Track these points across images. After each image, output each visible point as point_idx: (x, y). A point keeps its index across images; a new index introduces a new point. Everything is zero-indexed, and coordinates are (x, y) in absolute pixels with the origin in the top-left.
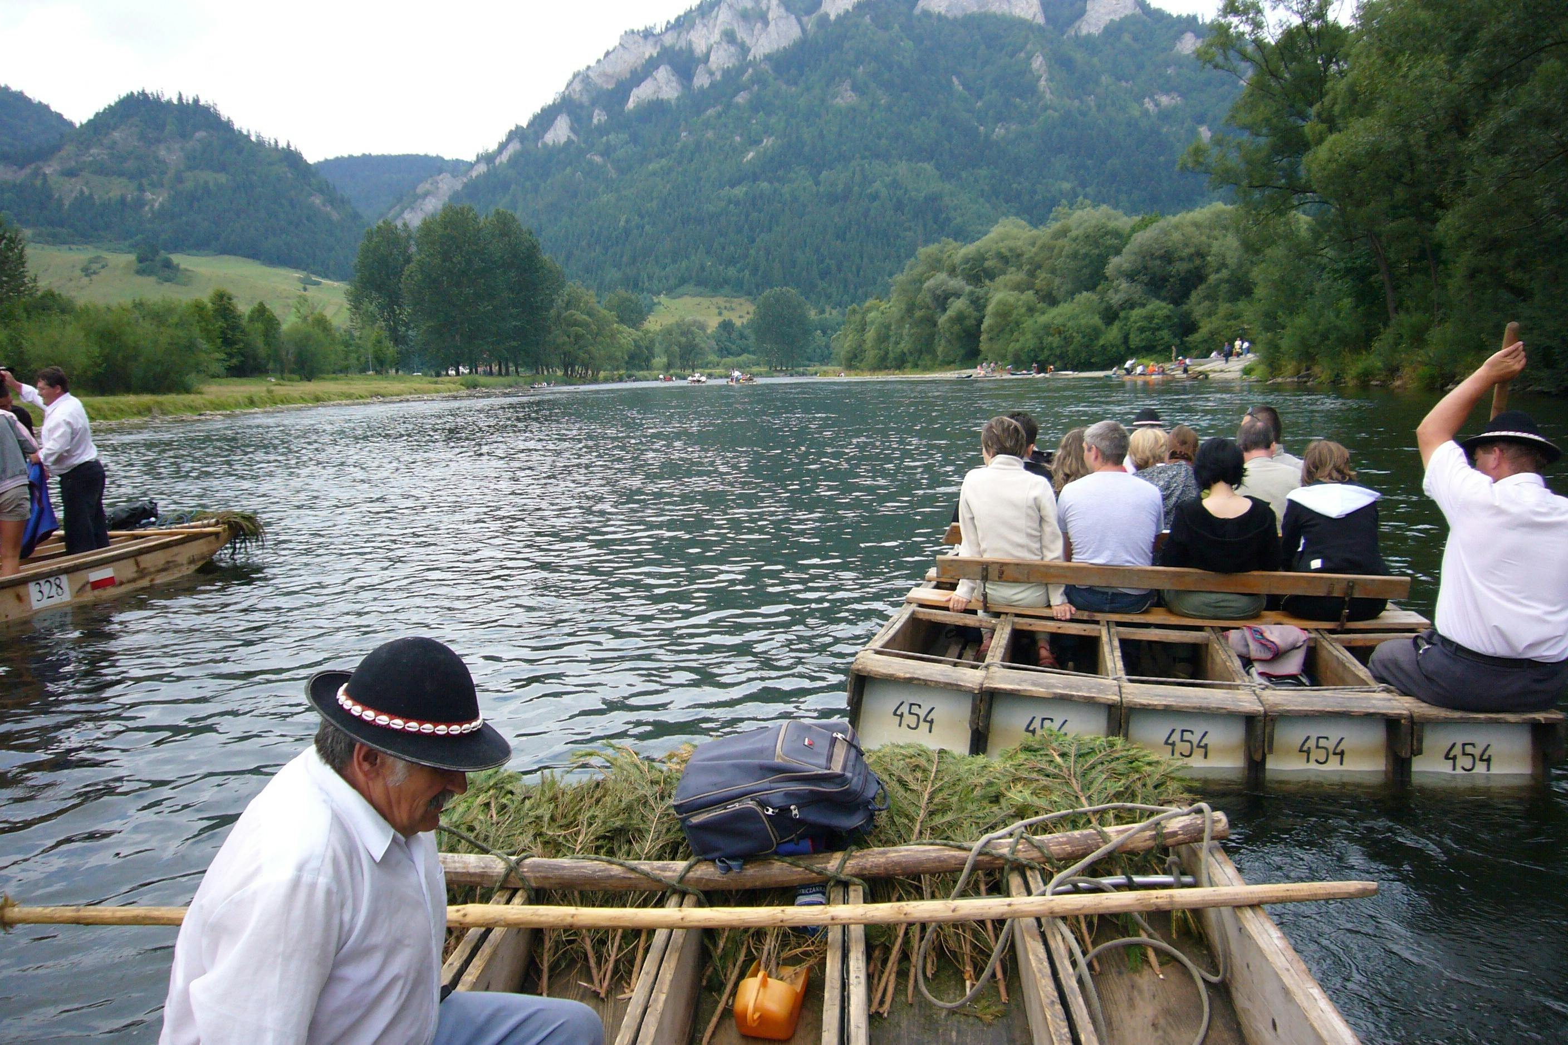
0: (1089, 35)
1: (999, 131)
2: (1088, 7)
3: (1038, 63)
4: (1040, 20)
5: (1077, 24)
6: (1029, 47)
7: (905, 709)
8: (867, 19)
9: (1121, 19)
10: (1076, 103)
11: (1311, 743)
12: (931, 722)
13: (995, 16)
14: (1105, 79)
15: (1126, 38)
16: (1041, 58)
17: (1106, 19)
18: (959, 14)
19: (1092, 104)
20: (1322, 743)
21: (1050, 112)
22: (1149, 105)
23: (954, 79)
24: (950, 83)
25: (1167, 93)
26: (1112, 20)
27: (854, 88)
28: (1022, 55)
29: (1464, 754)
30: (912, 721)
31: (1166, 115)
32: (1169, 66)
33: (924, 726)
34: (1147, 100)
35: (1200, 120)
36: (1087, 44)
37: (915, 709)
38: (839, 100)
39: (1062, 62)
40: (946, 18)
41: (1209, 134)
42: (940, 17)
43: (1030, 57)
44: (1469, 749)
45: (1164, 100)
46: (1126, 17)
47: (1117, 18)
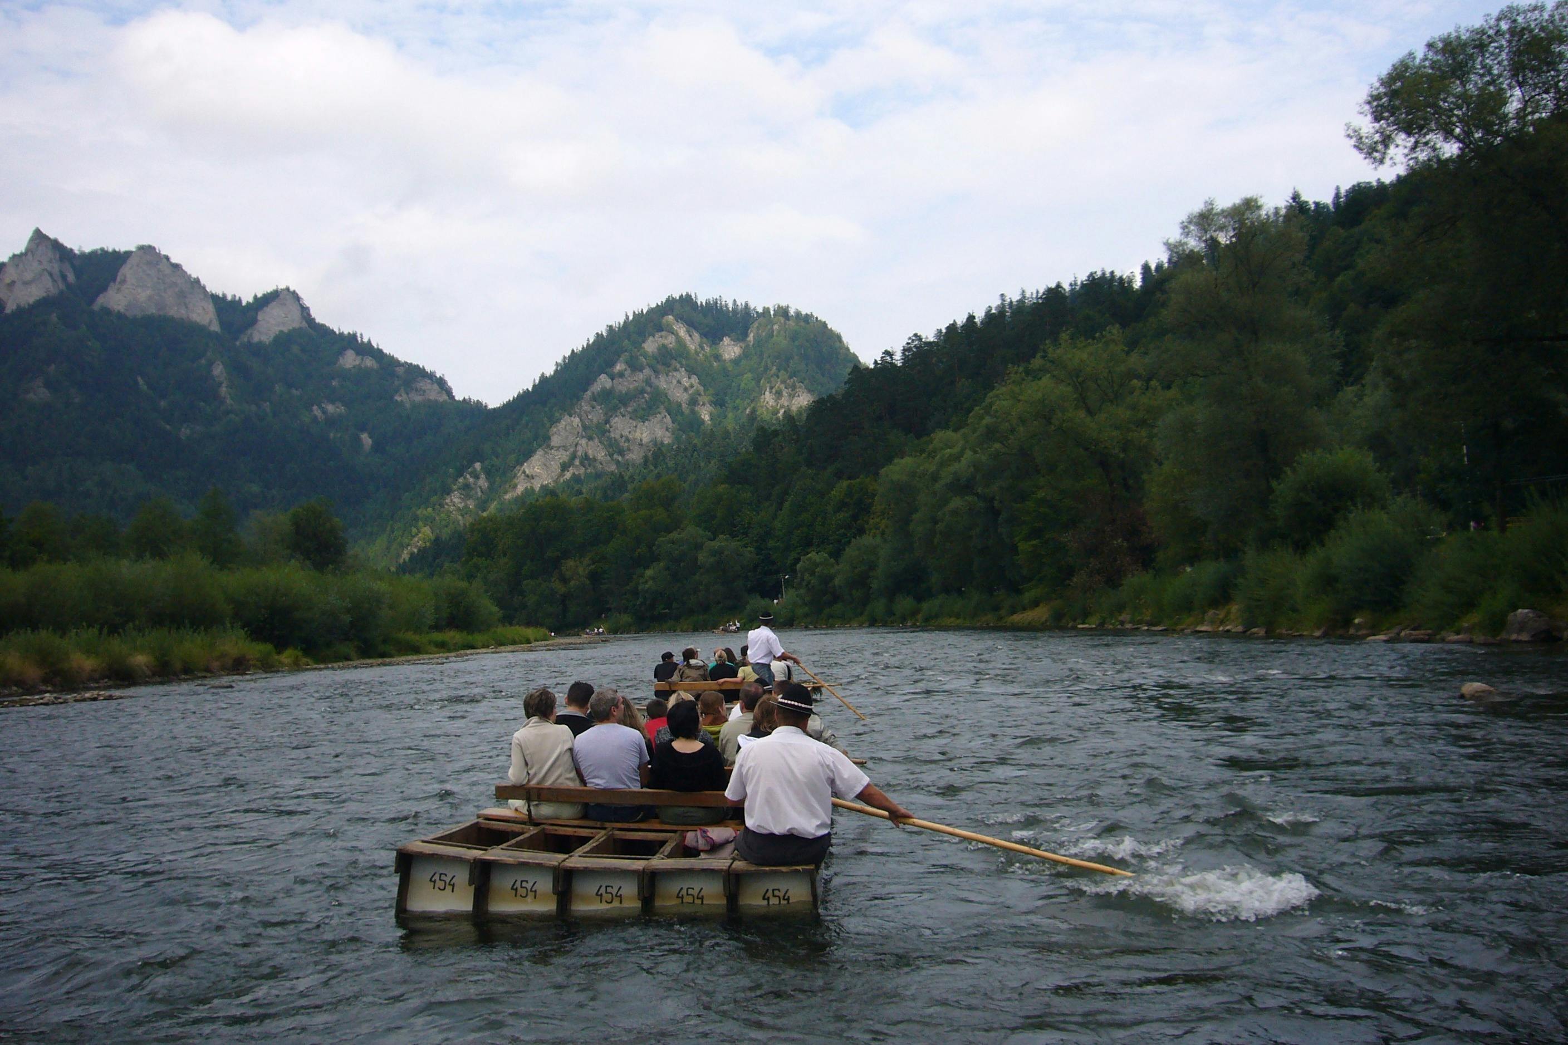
0: (260, 342)
1: (185, 432)
2: (259, 318)
3: (218, 370)
4: (215, 327)
5: (249, 331)
6: (209, 354)
7: (437, 877)
8: (54, 317)
9: (290, 331)
10: (254, 408)
11: (684, 892)
12: (453, 885)
13: (172, 320)
14: (278, 388)
15: (295, 349)
16: (221, 366)
17: (275, 330)
18: (139, 314)
19: (268, 410)
20: (690, 891)
21: (232, 416)
22: (316, 411)
23: (139, 379)
24: (136, 383)
25: (333, 402)
26: (281, 332)
27: (47, 385)
28: (203, 361)
29: (774, 896)
30: (441, 885)
31: (332, 422)
32: (333, 378)
33: (449, 888)
34: (315, 407)
35: (363, 429)
36: (258, 350)
37: (443, 877)
38: (31, 396)
39: (238, 369)
40: (126, 317)
41: (370, 441)
42: (120, 316)
43: (211, 364)
44: (776, 893)
45: (330, 408)
46: (294, 329)
47: (285, 330)
